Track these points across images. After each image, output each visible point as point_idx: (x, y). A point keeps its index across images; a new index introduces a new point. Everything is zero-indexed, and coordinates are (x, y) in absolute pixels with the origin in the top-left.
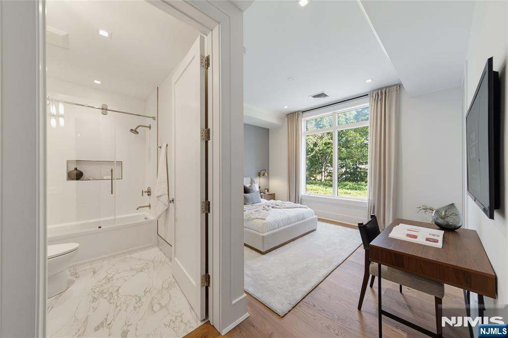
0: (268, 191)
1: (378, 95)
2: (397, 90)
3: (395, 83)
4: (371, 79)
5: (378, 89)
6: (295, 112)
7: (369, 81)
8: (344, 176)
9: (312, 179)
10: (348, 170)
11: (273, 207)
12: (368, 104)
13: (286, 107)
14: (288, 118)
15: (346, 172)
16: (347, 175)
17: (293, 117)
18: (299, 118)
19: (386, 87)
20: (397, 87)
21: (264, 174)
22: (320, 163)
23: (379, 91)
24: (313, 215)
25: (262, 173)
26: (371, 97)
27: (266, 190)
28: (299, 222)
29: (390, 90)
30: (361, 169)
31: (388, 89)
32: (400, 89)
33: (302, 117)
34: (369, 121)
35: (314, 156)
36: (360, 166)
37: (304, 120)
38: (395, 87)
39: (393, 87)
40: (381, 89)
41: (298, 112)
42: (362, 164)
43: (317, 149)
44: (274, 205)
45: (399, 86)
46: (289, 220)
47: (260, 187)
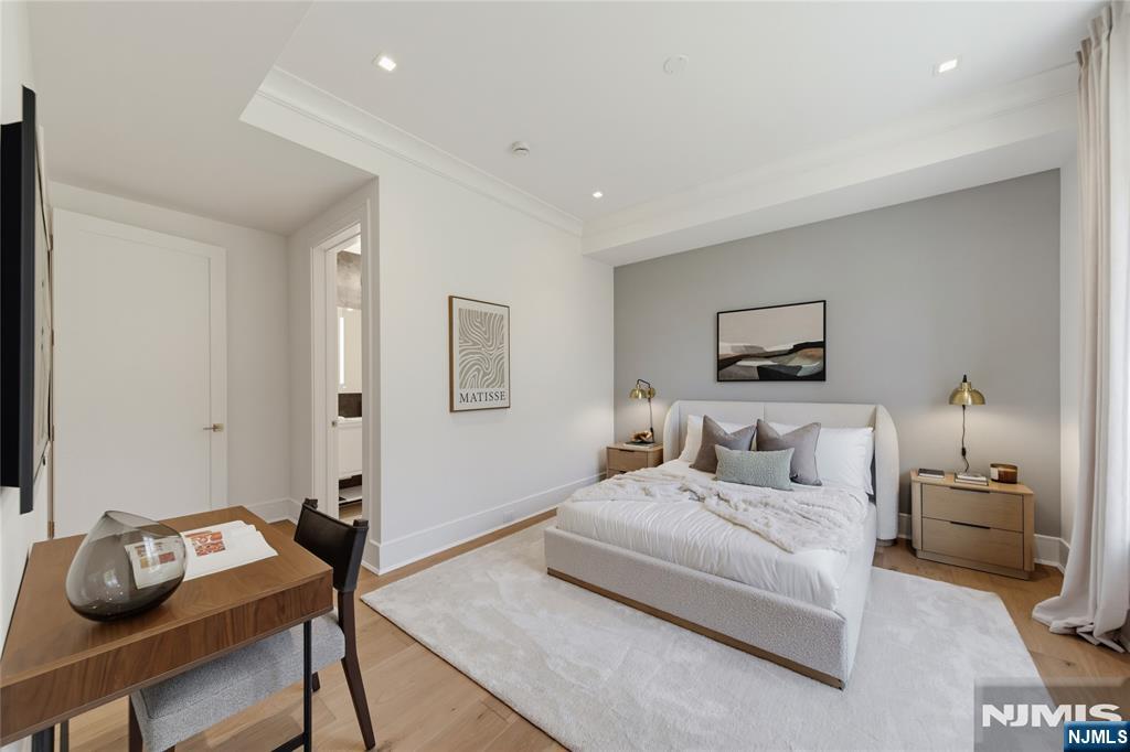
47: (964, 452)
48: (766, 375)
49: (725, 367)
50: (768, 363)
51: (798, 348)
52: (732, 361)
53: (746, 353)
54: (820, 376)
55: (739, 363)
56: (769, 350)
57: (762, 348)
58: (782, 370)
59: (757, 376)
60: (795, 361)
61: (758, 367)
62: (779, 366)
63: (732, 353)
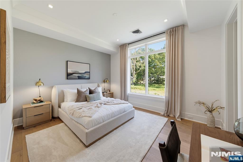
0: (109, 91)
1: (171, 32)
2: (182, 29)
3: (181, 24)
4: (167, 19)
5: (171, 28)
6: (124, 44)
7: (166, 21)
8: (154, 82)
9: (139, 83)
10: (155, 79)
11: (105, 104)
12: (165, 38)
13: (118, 40)
14: (120, 48)
15: (154, 80)
16: (155, 81)
17: (123, 47)
18: (127, 48)
19: (176, 27)
20: (182, 27)
21: (107, 81)
22: (143, 75)
23: (172, 29)
24: (132, 108)
25: (106, 80)
26: (167, 34)
27: (108, 91)
28: (121, 115)
29: (178, 29)
30: (161, 78)
31: (177, 28)
32: (184, 28)
33: (128, 47)
34: (165, 49)
35: (140, 72)
36: (160, 77)
37: (130, 49)
38: (181, 27)
39: (179, 27)
40: (173, 28)
41: (126, 44)
42: (161, 76)
43: (141, 69)
44: (106, 103)
45: (183, 26)
46: (113, 115)
47: (104, 89)
48: (79, 78)
49: (69, 76)
50: (80, 75)
51: (86, 72)
52: (71, 74)
53: (75, 72)
54: (89, 78)
55: (73, 75)
56: (80, 72)
57: (78, 72)
58: (83, 77)
59: (77, 78)
60: (85, 75)
61: (78, 76)
62: (82, 76)
63: (71, 72)
